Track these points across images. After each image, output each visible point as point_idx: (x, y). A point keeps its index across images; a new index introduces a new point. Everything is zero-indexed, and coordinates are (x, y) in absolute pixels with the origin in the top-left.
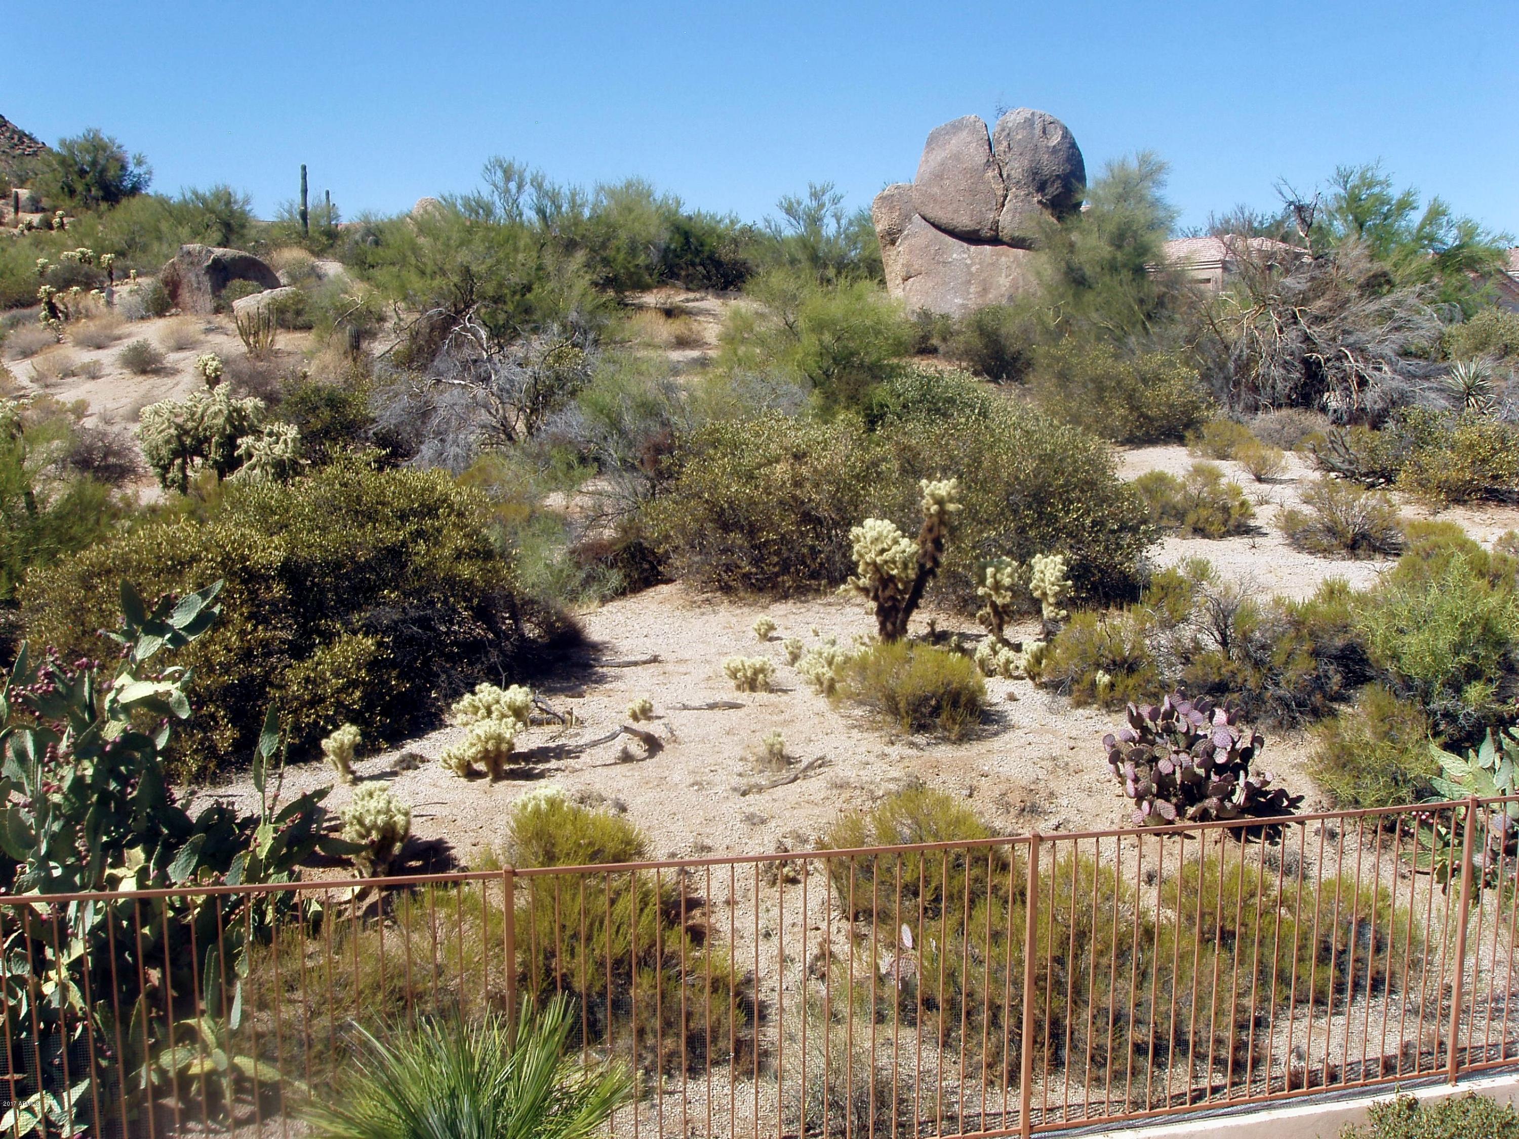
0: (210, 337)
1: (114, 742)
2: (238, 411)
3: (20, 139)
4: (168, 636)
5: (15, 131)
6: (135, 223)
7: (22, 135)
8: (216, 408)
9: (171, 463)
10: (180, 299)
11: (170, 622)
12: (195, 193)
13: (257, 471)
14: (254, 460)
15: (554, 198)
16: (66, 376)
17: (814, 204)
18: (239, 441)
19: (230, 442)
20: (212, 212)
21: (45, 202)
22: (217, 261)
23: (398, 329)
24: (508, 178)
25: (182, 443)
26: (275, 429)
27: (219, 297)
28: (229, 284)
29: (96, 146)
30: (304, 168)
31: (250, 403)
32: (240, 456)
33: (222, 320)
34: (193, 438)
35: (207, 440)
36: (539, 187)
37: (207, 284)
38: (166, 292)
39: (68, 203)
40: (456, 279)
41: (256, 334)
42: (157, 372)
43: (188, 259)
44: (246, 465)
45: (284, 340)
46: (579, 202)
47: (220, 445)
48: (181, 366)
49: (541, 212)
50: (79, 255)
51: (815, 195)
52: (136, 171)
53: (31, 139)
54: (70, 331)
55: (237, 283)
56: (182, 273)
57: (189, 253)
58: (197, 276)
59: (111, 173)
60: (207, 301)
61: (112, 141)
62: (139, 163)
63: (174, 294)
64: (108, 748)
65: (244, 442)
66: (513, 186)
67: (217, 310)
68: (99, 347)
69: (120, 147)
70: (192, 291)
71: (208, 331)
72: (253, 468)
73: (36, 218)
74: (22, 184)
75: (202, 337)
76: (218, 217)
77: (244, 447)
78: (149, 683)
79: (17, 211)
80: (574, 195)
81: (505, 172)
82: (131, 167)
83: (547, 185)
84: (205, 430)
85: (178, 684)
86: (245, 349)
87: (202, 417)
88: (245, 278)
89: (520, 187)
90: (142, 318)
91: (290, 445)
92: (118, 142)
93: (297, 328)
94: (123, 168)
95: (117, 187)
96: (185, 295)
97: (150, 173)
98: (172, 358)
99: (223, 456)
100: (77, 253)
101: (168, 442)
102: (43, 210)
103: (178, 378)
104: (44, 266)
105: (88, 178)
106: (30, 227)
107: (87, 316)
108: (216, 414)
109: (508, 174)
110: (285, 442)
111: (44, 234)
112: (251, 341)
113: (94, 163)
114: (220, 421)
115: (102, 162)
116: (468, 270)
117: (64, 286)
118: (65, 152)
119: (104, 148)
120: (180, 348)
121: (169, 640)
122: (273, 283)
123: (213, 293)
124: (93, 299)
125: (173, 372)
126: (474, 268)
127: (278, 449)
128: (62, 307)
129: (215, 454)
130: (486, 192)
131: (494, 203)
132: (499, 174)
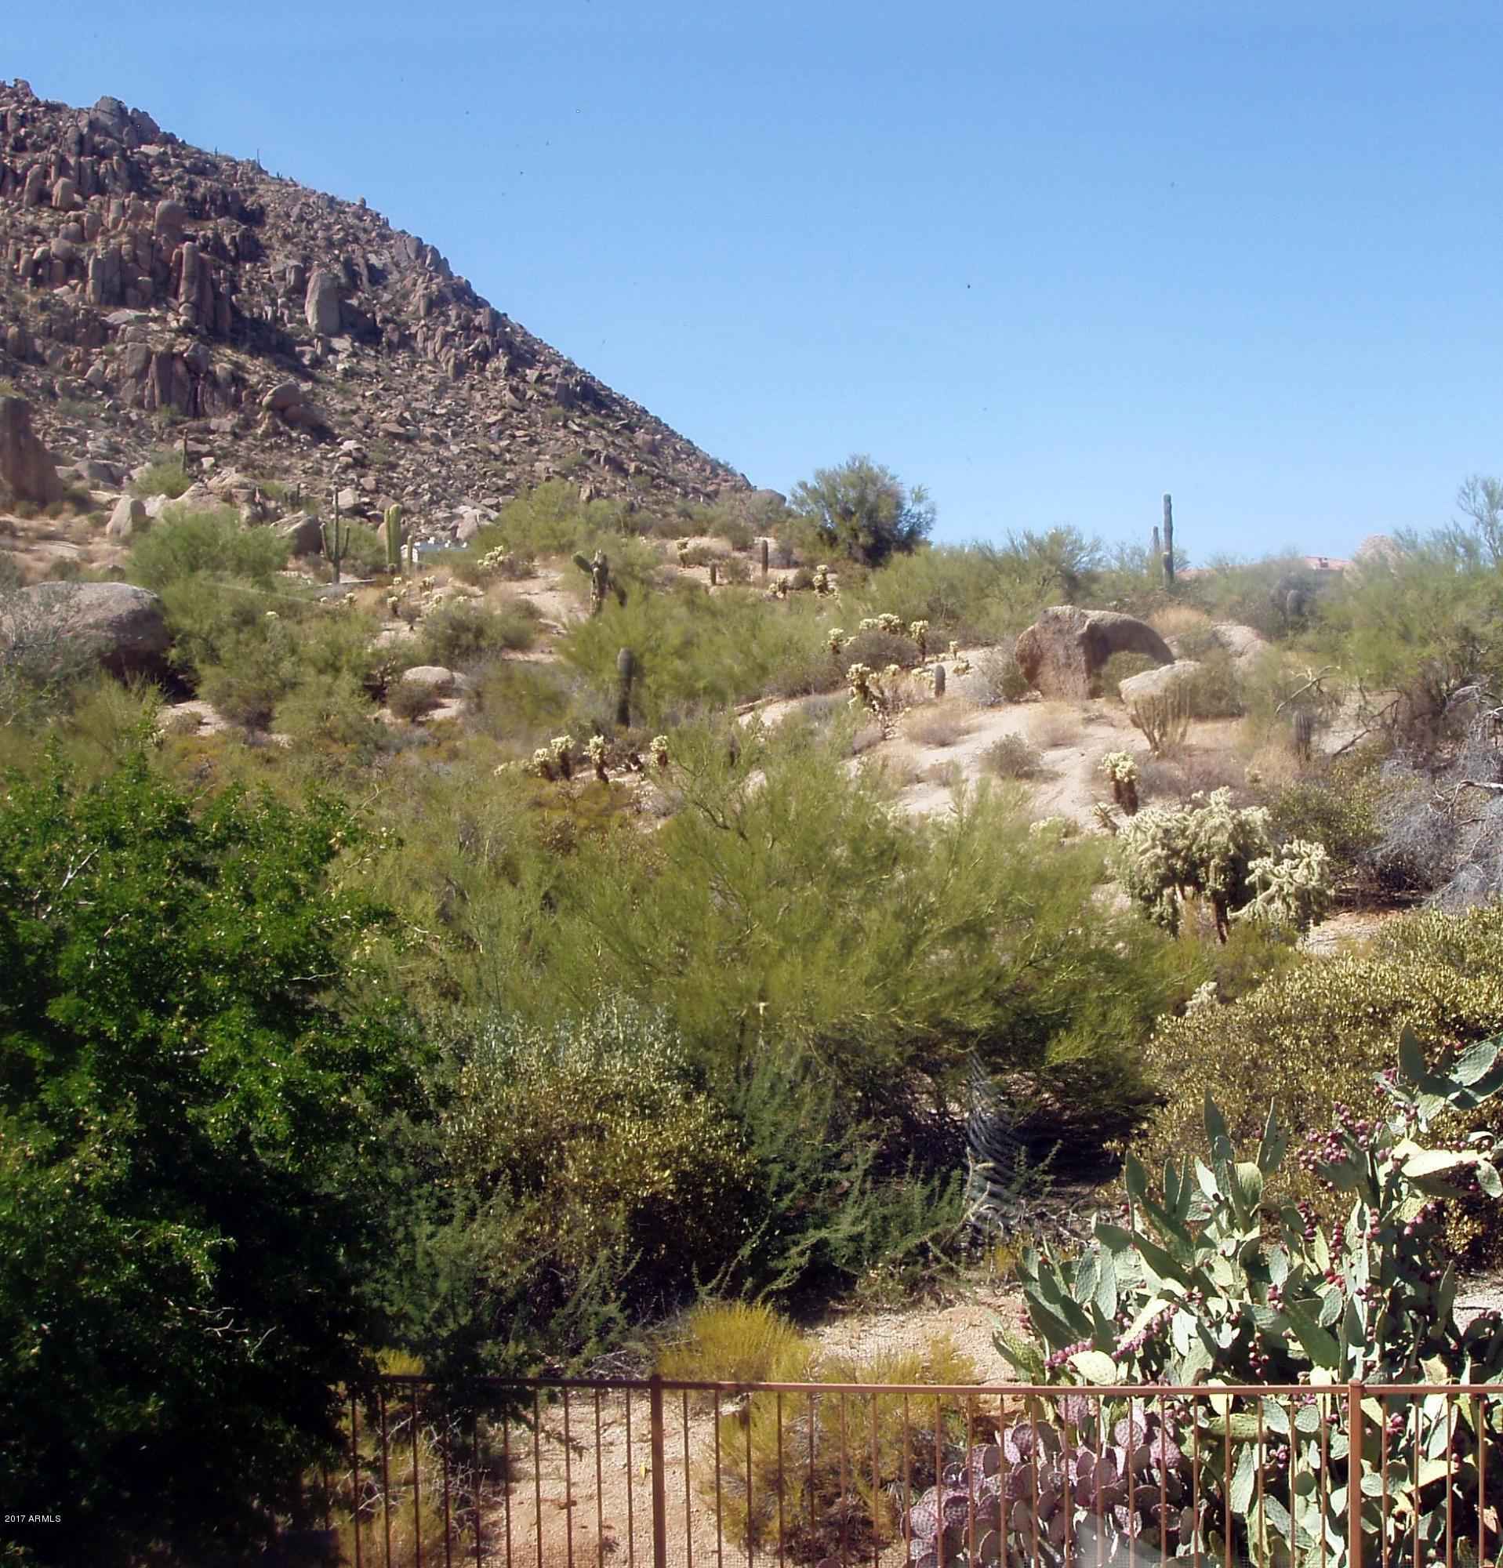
0: (1091, 729)
1: (1414, 1225)
2: (1241, 825)
3: (713, 470)
4: (1453, 1096)
5: (706, 461)
6: (943, 579)
7: (716, 466)
8: (1217, 821)
9: (1159, 893)
10: (1040, 680)
11: (1453, 1077)
12: (1029, 538)
13: (1278, 904)
14: (1273, 889)
16: (909, 782)
18: (1251, 865)
19: (1236, 867)
20: (1052, 562)
21: (798, 554)
22: (1094, 628)
23: (1360, 716)
25: (1171, 868)
26: (1295, 847)
27: (1099, 676)
28: (1111, 658)
29: (864, 478)
30: (1168, 499)
31: (1257, 815)
32: (1252, 885)
33: (1101, 705)
34: (1185, 859)
35: (1204, 862)
37: (1080, 659)
38: (1021, 671)
39: (829, 555)
40: (1453, 645)
41: (1163, 725)
42: (1029, 776)
43: (1055, 626)
44: (1261, 897)
45: (1199, 734)
47: (1220, 870)
48: (1060, 768)
50: (882, 623)
52: (915, 510)
53: (727, 470)
54: (900, 722)
55: (1123, 656)
56: (1045, 645)
57: (1057, 618)
58: (1066, 648)
59: (883, 514)
60: (1079, 682)
61: (883, 470)
62: (919, 498)
63: (1032, 674)
64: (1407, 1231)
65: (1259, 866)
67: (1094, 693)
68: (943, 744)
69: (893, 478)
70: (1057, 669)
71: (1089, 721)
72: (1270, 900)
73: (790, 575)
74: (763, 530)
75: (1080, 729)
76: (1059, 568)
77: (1258, 872)
78: (1445, 1153)
79: (765, 567)
82: (908, 505)
84: (1201, 849)
85: (1487, 1154)
86: (1146, 745)
87: (1197, 834)
88: (1133, 650)
90: (992, 705)
91: (1317, 870)
92: (891, 471)
93: (1219, 716)
94: (899, 506)
95: (890, 532)
96: (1048, 674)
97: (933, 511)
98: (1050, 757)
99: (1225, 885)
100: (880, 621)
101: (1155, 865)
102: (796, 564)
103: (1060, 784)
104: (838, 639)
105: (854, 520)
106: (784, 588)
107: (909, 704)
108: (1217, 830)
110: (1309, 865)
111: (804, 595)
112: (1157, 735)
113: (861, 501)
114: (1222, 838)
115: (871, 498)
116: (1466, 630)
117: (876, 662)
118: (824, 489)
119: (874, 480)
120: (1055, 745)
121: (1455, 1101)
122: (1167, 658)
123: (1089, 671)
124: (917, 681)
125: (1052, 777)
126: (1478, 629)
127: (1300, 875)
128: (876, 693)
129: (1215, 882)
130: (1468, 525)
131: (1478, 540)
132: (1482, 497)
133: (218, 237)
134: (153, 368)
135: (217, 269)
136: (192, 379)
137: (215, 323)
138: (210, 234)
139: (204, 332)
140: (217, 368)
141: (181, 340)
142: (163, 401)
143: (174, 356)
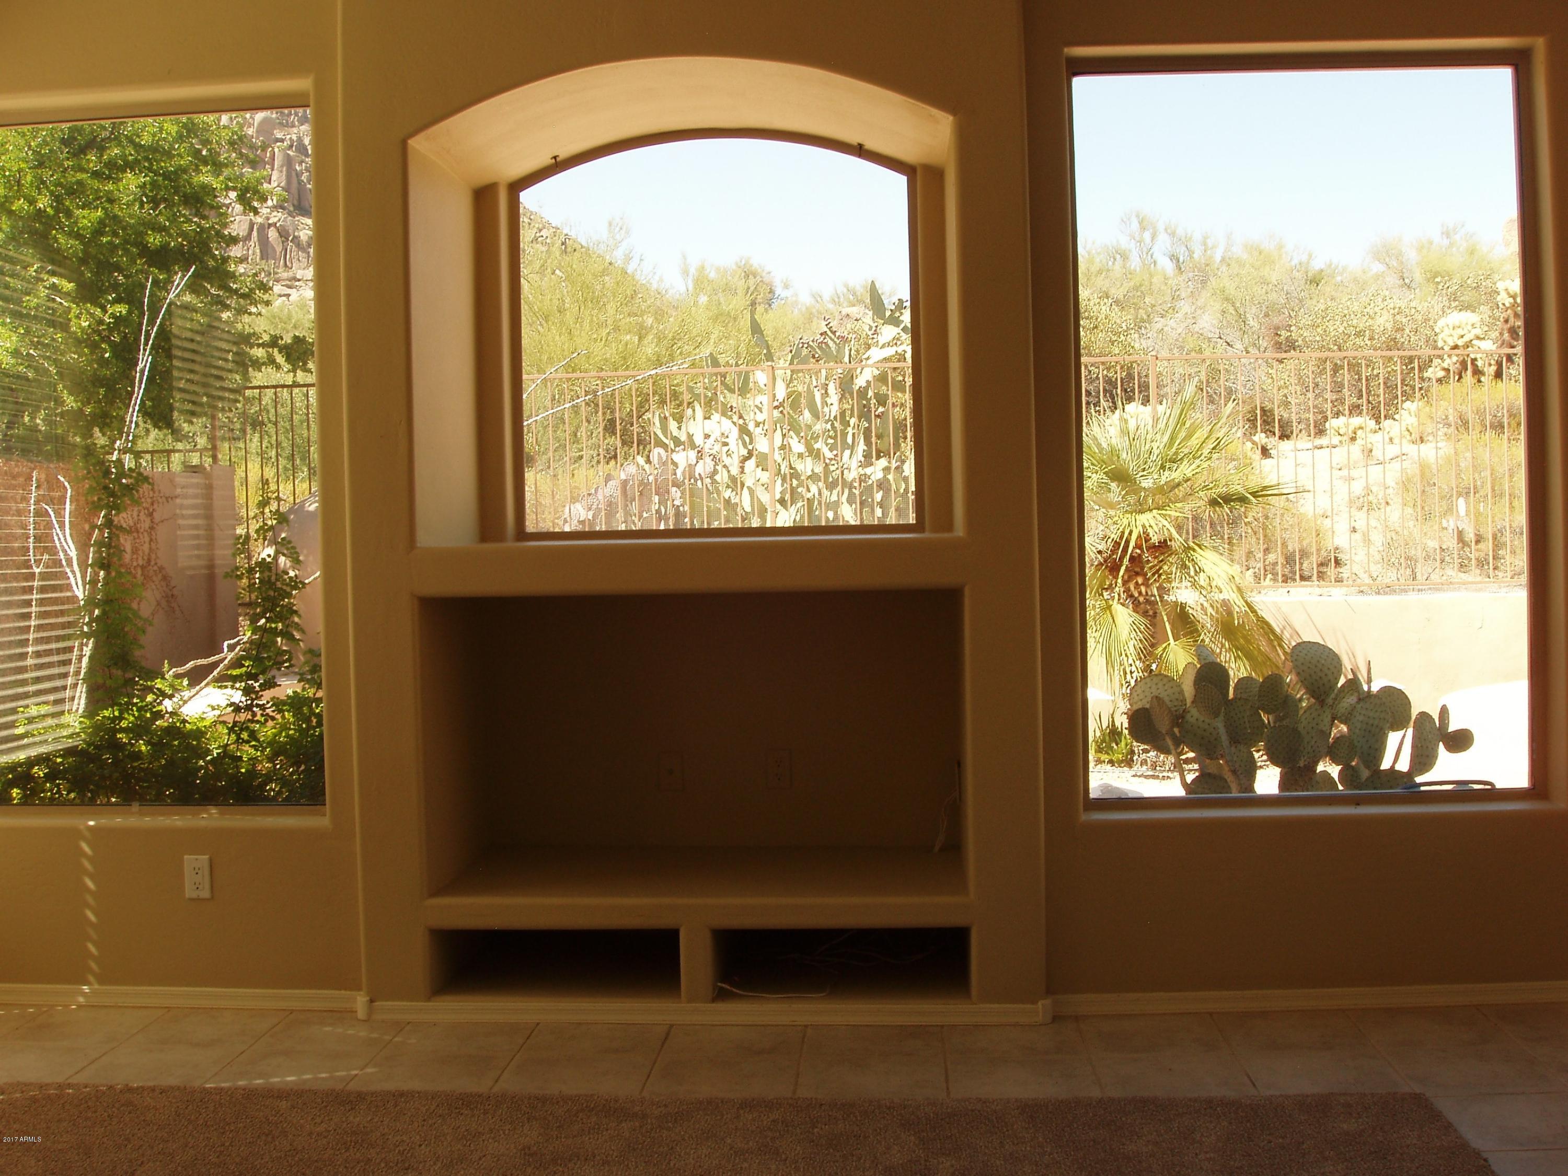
12: (846, 286)
15: (1186, 242)
17: (1446, 242)
24: (1143, 229)
36: (1173, 234)
46: (1210, 245)
49: (1174, 258)
51: (1447, 234)
66: (1147, 236)
80: (1205, 238)
81: (1140, 223)
83: (1180, 232)
89: (1153, 237)
109: (1143, 224)
130: (1125, 242)
131: (1130, 251)
132: (1135, 225)
133: (300, 139)
134: (255, 233)
135: (301, 163)
136: (283, 242)
137: (299, 200)
138: (294, 137)
139: (292, 209)
140: (301, 234)
141: (275, 213)
142: (262, 258)
143: (270, 225)
